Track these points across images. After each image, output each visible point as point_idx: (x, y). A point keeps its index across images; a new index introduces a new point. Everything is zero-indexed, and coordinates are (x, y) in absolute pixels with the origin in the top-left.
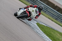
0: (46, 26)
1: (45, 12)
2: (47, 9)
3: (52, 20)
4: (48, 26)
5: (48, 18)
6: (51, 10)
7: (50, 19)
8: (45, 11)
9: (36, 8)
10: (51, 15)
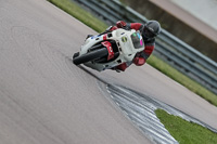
0: (188, 120)
1: (187, 71)
2: (194, 61)
3: (210, 102)
5: (197, 93)
6: (205, 65)
7: (201, 96)
8: (188, 67)
9: (133, 31)
10: (207, 82)
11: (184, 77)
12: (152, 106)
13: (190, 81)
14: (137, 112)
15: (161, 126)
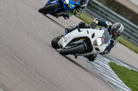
0: (130, 69)
1: (129, 38)
2: (133, 31)
4: (134, 69)
8: (129, 35)
11: (127, 42)
12: (107, 60)
13: (131, 44)
14: (98, 64)
15: (113, 73)
